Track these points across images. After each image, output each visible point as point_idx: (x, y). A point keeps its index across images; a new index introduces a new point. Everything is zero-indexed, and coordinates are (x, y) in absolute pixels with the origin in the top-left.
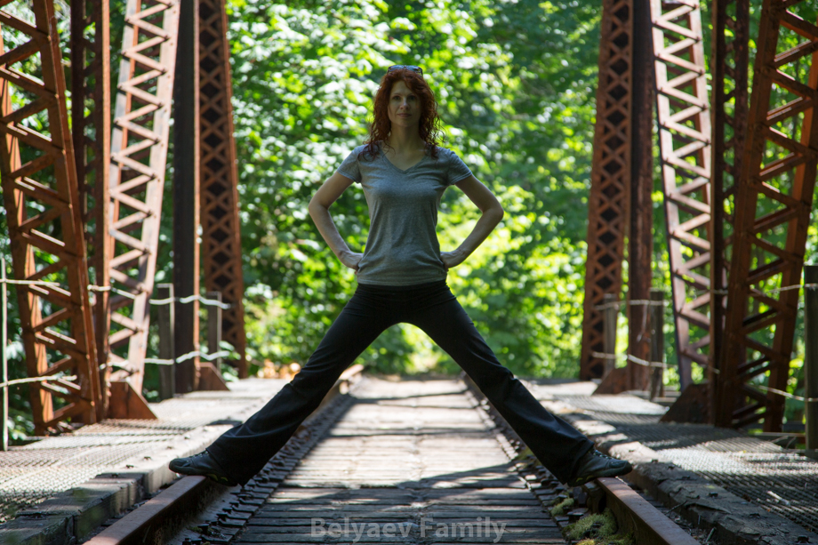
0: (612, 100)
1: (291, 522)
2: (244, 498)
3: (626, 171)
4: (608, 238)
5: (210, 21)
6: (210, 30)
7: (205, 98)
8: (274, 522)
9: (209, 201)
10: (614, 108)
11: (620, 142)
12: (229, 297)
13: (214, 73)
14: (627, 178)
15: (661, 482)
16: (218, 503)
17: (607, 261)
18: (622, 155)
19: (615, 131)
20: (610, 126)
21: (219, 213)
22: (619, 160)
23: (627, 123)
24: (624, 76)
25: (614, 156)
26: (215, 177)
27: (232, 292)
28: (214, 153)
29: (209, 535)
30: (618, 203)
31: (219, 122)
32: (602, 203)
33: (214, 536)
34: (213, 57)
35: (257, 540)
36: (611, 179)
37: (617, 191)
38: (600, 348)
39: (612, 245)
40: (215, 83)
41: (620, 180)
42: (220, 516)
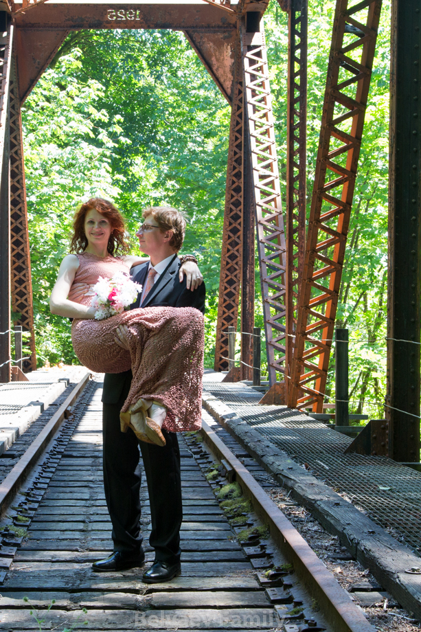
0: (232, 221)
1: (71, 484)
2: (45, 468)
3: (240, 259)
4: (230, 295)
5: (16, 180)
6: (16, 184)
7: (13, 221)
8: (62, 484)
9: (15, 275)
10: (234, 225)
11: (237, 244)
12: (26, 326)
13: (18, 207)
14: (241, 263)
15: (263, 456)
16: (32, 473)
17: (229, 307)
18: (238, 251)
19: (234, 238)
20: (231, 235)
21: (20, 282)
22: (236, 253)
23: (241, 233)
24: (238, 209)
25: (233, 251)
26: (19, 263)
27: (28, 324)
28: (18, 250)
29: (30, 496)
30: (236, 276)
31: (20, 234)
32: (227, 276)
33: (33, 497)
34: (18, 199)
35: (55, 498)
36: (232, 263)
37: (236, 270)
38: (225, 353)
39: (232, 299)
40: (19, 212)
41: (237, 263)
42: (35, 483)
